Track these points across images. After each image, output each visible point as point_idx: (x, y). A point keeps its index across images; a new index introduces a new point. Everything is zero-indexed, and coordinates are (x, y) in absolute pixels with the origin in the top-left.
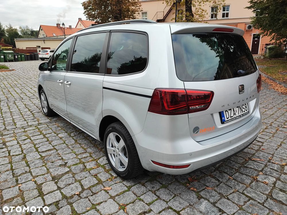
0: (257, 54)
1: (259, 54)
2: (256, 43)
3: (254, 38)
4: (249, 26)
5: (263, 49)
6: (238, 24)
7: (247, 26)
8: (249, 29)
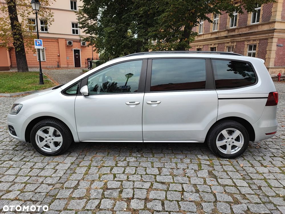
0: (80, 67)
1: (81, 67)
2: (77, 57)
3: (75, 53)
4: (69, 42)
5: (86, 63)
6: (59, 39)
7: (68, 41)
8: (69, 44)
